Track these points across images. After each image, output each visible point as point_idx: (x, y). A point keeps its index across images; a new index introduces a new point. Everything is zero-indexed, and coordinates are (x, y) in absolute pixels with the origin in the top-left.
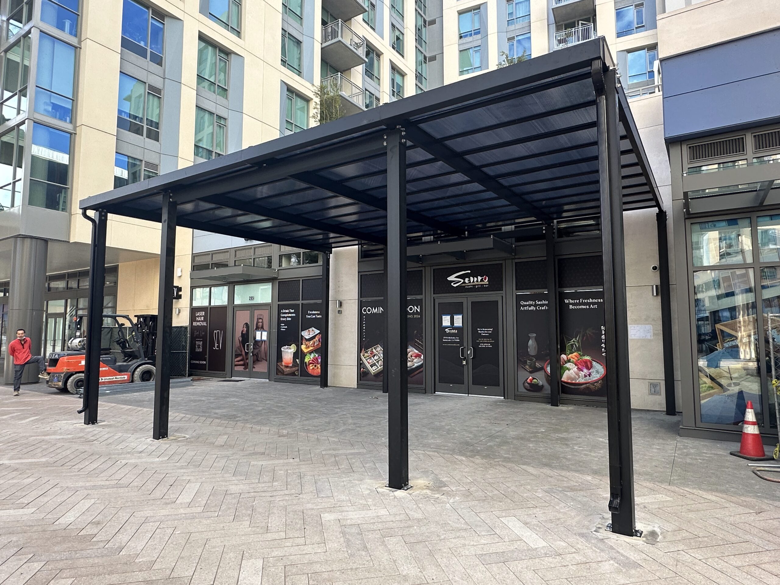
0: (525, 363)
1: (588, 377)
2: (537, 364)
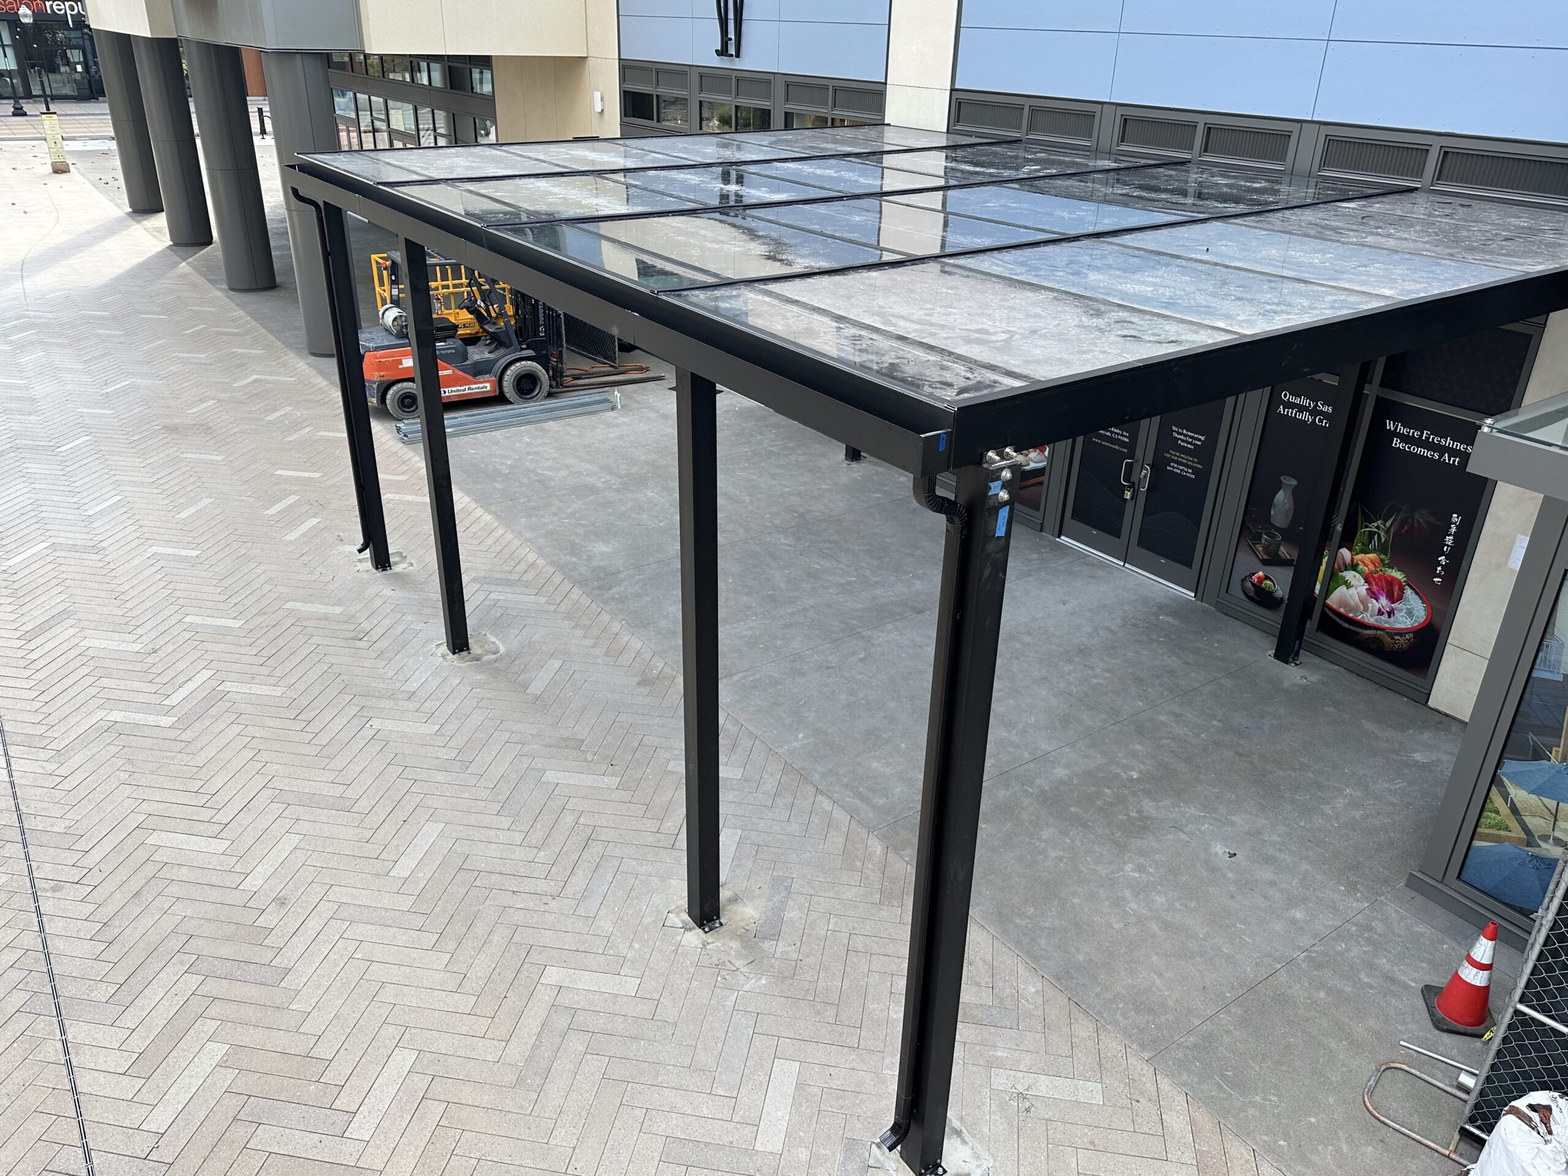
0: (1257, 538)
1: (1384, 617)
2: (1282, 548)
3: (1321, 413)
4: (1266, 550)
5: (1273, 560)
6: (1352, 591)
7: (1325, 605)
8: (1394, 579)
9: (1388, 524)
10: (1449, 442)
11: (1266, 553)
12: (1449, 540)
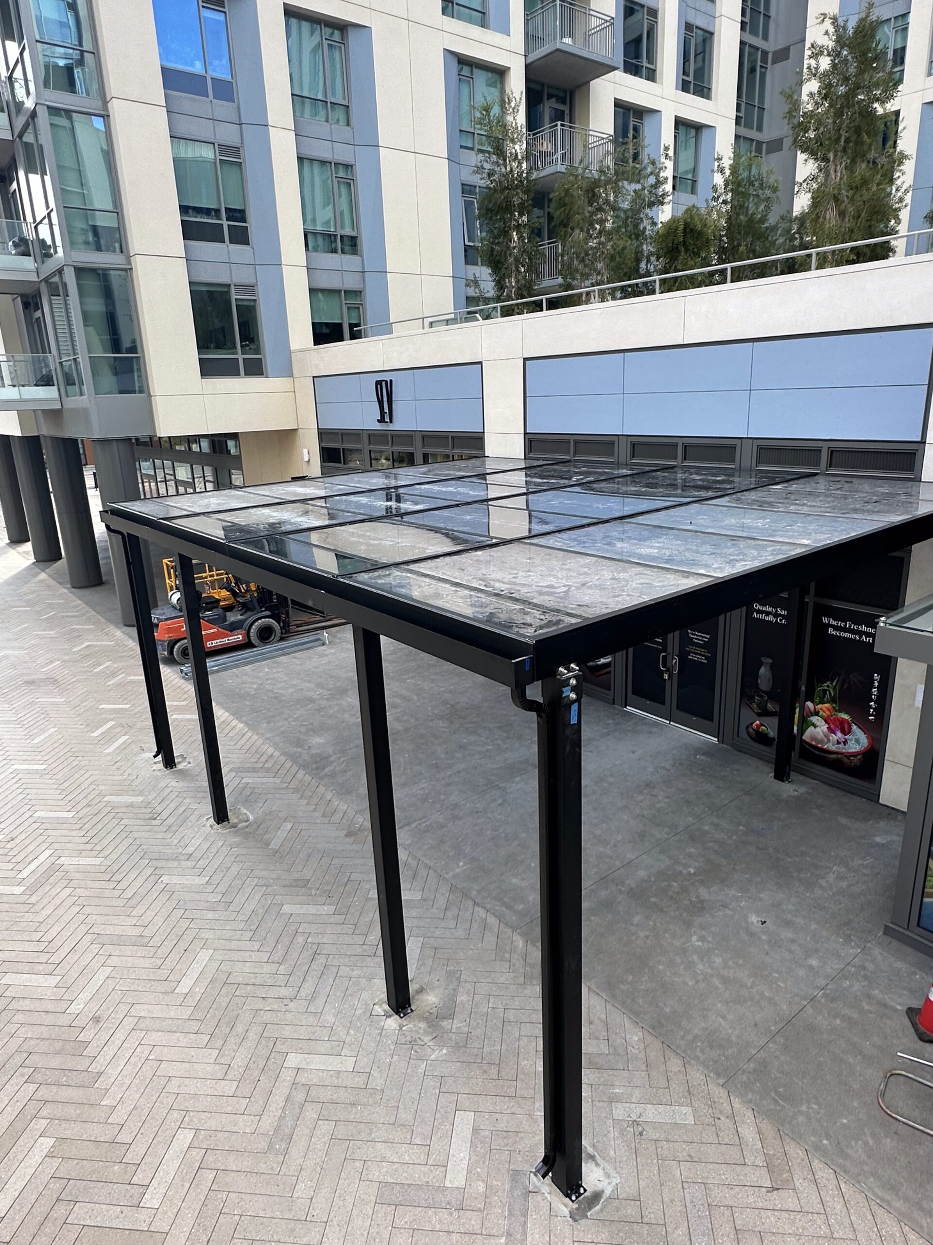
0: (752, 698)
1: (841, 746)
2: (769, 705)
3: (780, 615)
4: (759, 707)
5: (764, 713)
6: (818, 729)
7: (802, 741)
8: (843, 719)
9: (834, 683)
10: (863, 628)
11: (759, 708)
12: (875, 691)
